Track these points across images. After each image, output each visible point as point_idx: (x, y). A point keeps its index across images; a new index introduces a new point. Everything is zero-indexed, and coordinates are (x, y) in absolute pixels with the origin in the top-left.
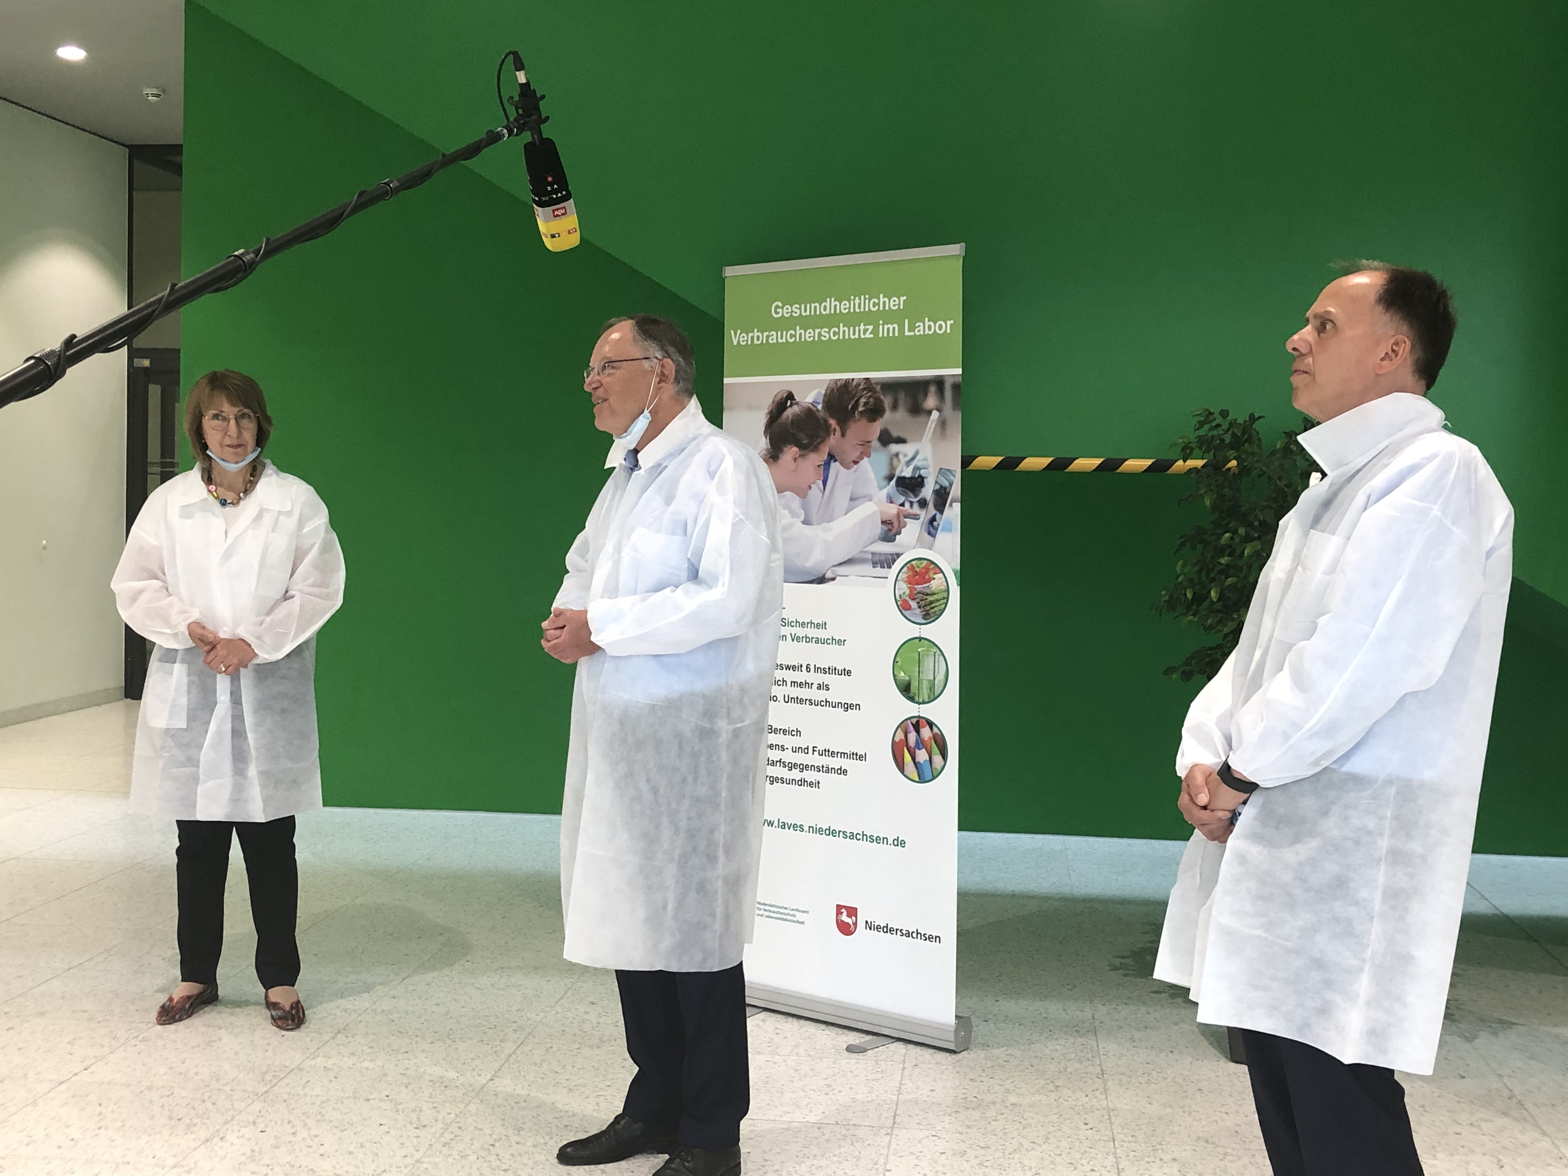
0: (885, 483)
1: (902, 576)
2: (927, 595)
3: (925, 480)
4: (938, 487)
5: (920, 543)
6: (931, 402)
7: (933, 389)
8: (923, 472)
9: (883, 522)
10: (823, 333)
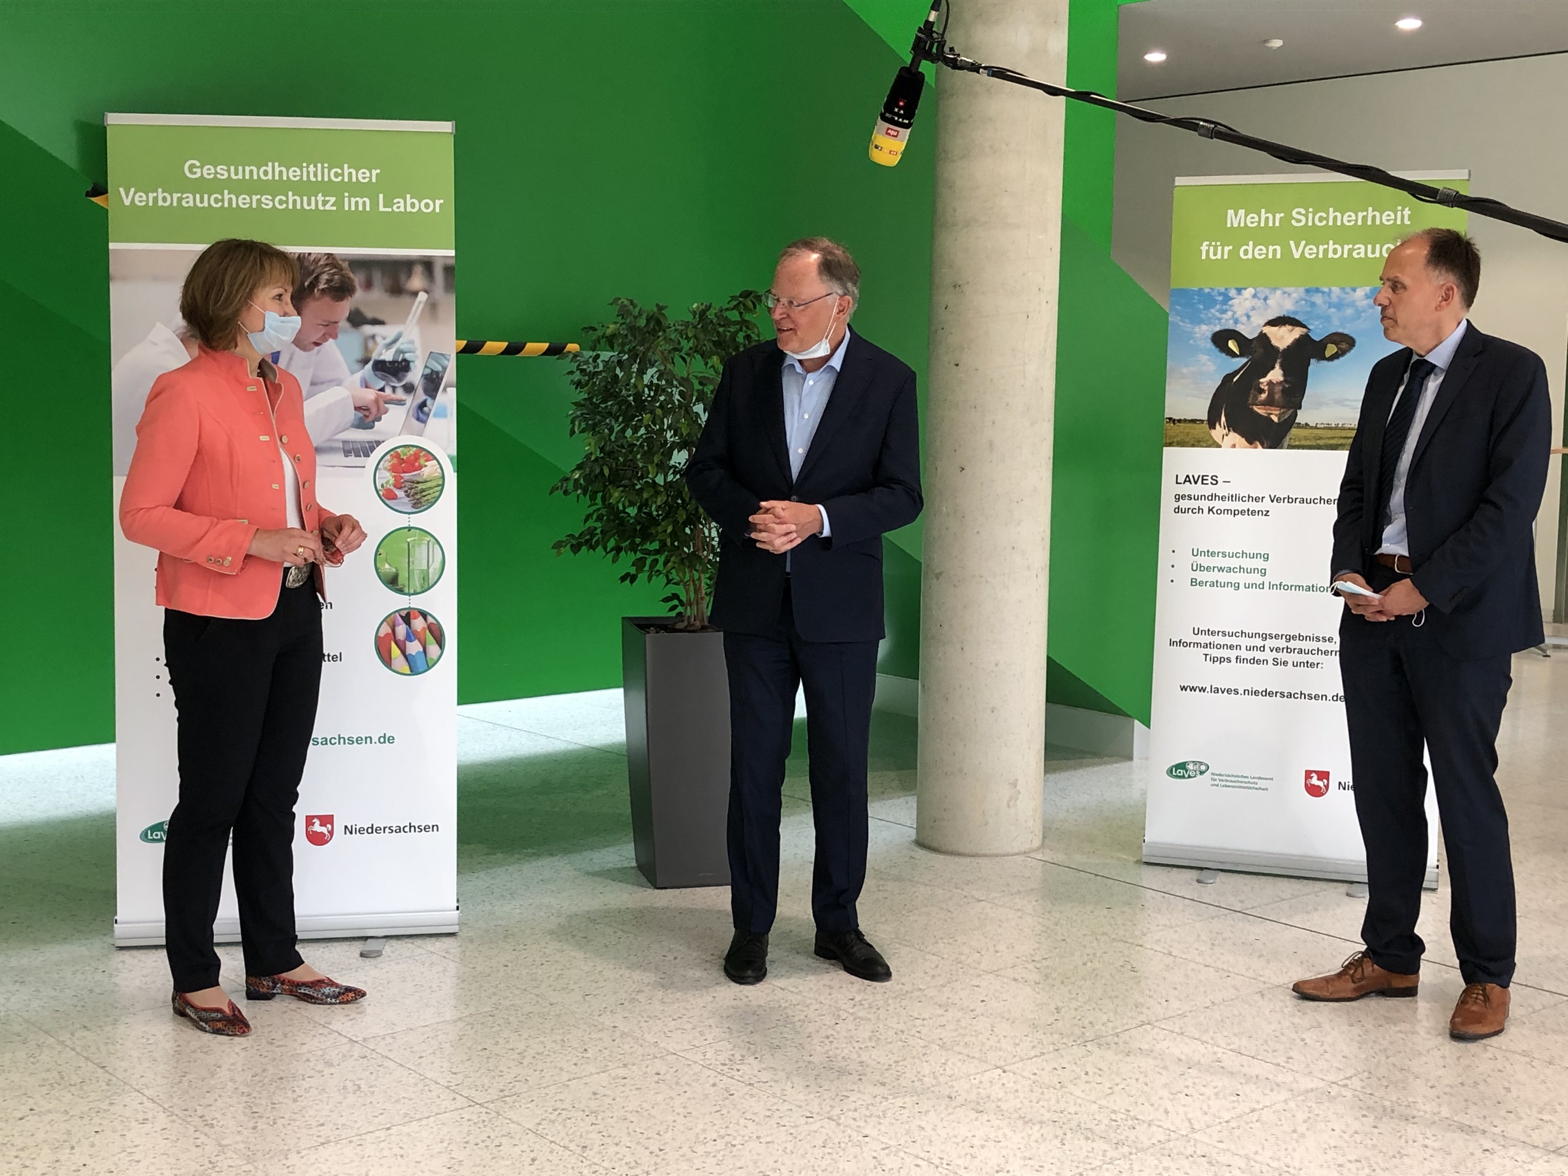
0: (357, 366)
1: (386, 463)
2: (418, 483)
3: (411, 364)
4: (428, 371)
5: (406, 429)
6: (416, 282)
7: (418, 269)
8: (408, 356)
9: (357, 409)
10: (263, 200)
